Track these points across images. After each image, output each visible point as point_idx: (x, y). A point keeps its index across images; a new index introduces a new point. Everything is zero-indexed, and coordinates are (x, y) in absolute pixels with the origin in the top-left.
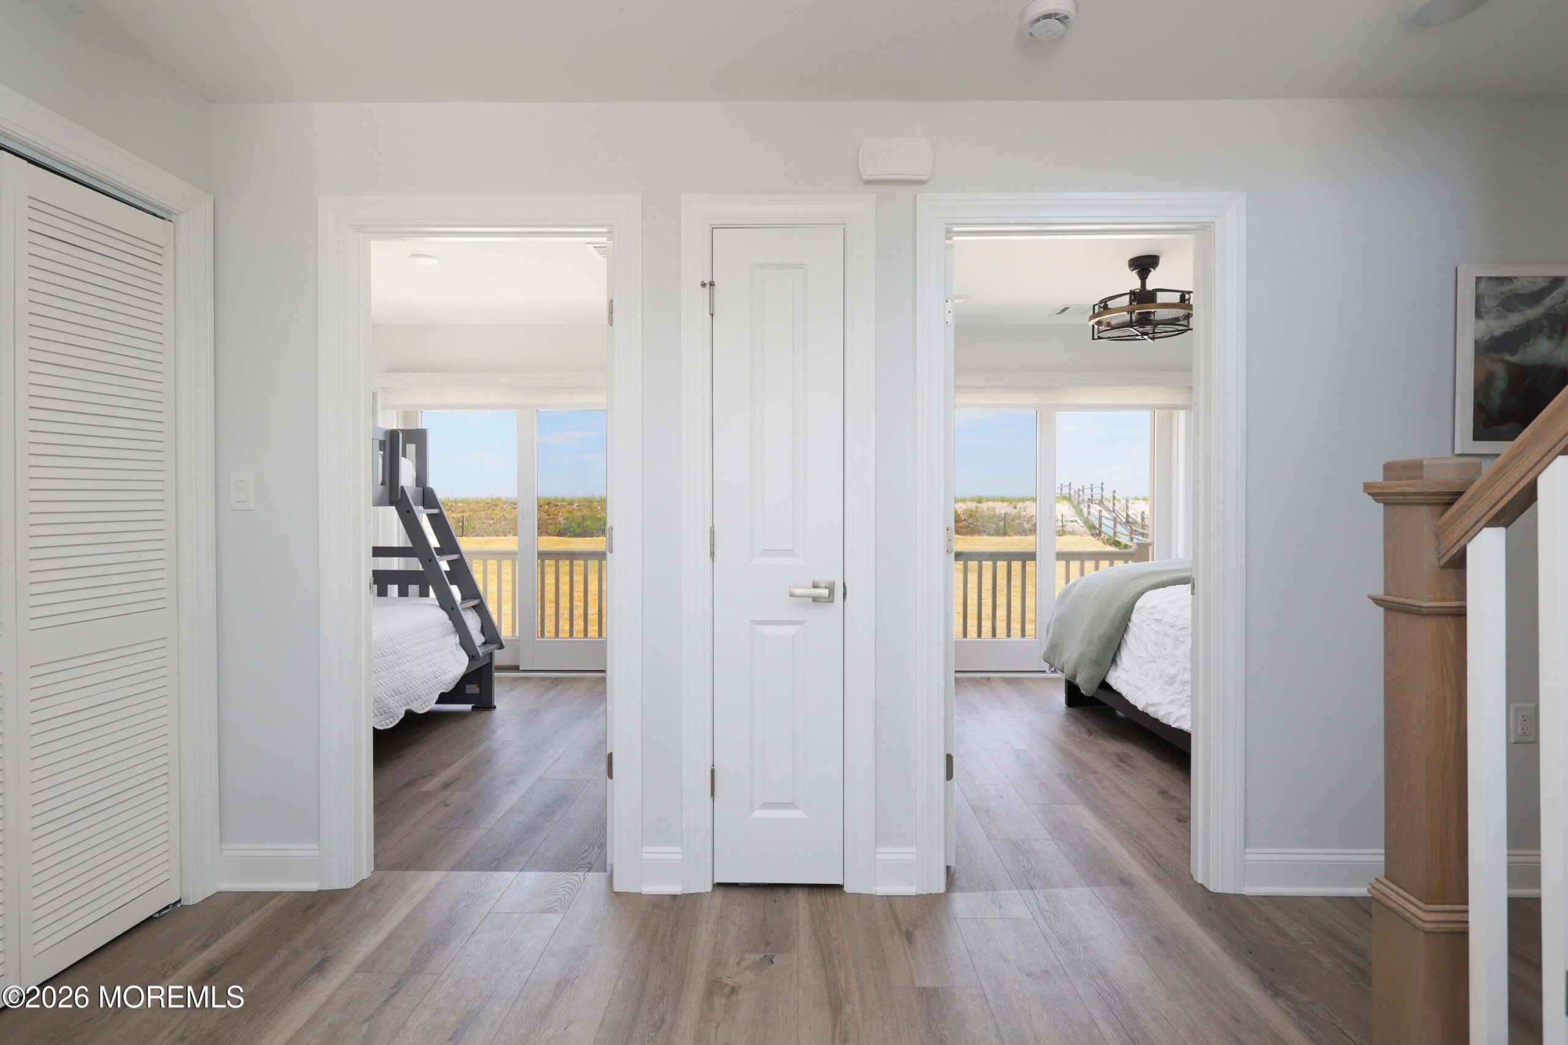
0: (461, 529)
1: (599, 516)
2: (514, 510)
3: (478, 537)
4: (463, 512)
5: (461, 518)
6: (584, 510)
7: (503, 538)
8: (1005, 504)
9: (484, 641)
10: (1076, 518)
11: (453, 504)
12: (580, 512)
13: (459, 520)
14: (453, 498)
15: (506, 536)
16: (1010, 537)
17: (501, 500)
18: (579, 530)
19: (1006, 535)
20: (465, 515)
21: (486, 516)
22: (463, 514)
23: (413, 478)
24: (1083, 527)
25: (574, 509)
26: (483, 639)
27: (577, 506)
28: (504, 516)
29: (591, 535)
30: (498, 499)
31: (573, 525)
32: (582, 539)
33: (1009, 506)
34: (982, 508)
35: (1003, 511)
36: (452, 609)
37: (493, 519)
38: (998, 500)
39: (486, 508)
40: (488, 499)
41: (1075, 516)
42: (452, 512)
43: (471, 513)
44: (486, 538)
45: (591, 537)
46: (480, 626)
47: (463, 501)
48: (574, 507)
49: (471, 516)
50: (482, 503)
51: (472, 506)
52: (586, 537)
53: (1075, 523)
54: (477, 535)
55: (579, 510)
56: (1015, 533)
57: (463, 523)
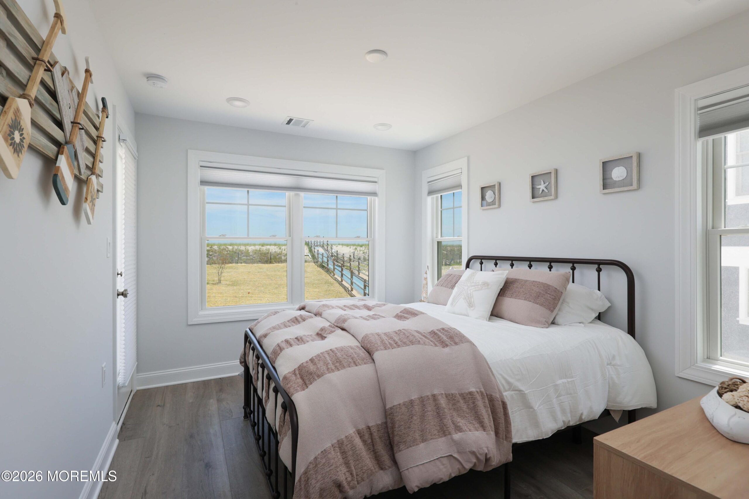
8: (276, 247)
10: (309, 254)
16: (273, 264)
19: (271, 263)
24: (311, 258)
33: (277, 248)
34: (263, 249)
35: (274, 251)
38: (273, 245)
41: (308, 253)
53: (308, 257)
56: (276, 262)
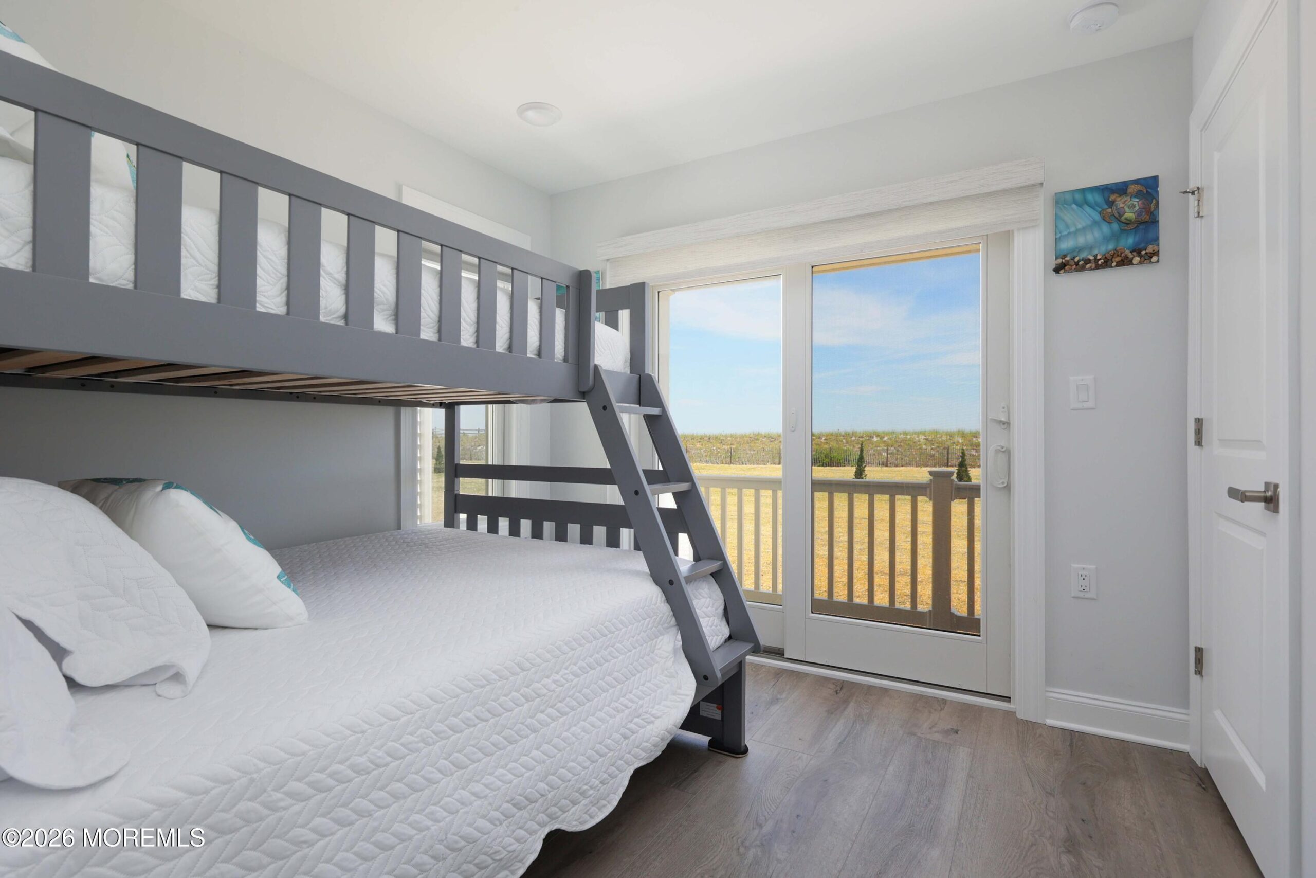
0: (730, 459)
1: (845, 448)
2: (772, 443)
3: (743, 465)
4: (731, 444)
5: (730, 450)
6: (831, 443)
7: (762, 466)
9: (728, 634)
11: (724, 438)
12: (828, 445)
13: (728, 451)
14: (724, 434)
15: (764, 464)
17: (761, 435)
18: (827, 460)
20: (733, 447)
21: (750, 448)
22: (731, 446)
23: (626, 361)
25: (822, 442)
26: (726, 632)
27: (825, 440)
28: (763, 448)
29: (838, 465)
30: (759, 434)
31: (822, 456)
32: (830, 468)
36: (671, 583)
37: (754, 450)
39: (749, 441)
40: (750, 434)
42: (723, 444)
43: (738, 445)
44: (749, 466)
45: (837, 467)
46: (722, 607)
47: (731, 436)
48: (822, 440)
49: (737, 447)
50: (747, 437)
51: (738, 440)
52: (834, 466)
54: (742, 464)
55: (827, 443)
57: (731, 453)
